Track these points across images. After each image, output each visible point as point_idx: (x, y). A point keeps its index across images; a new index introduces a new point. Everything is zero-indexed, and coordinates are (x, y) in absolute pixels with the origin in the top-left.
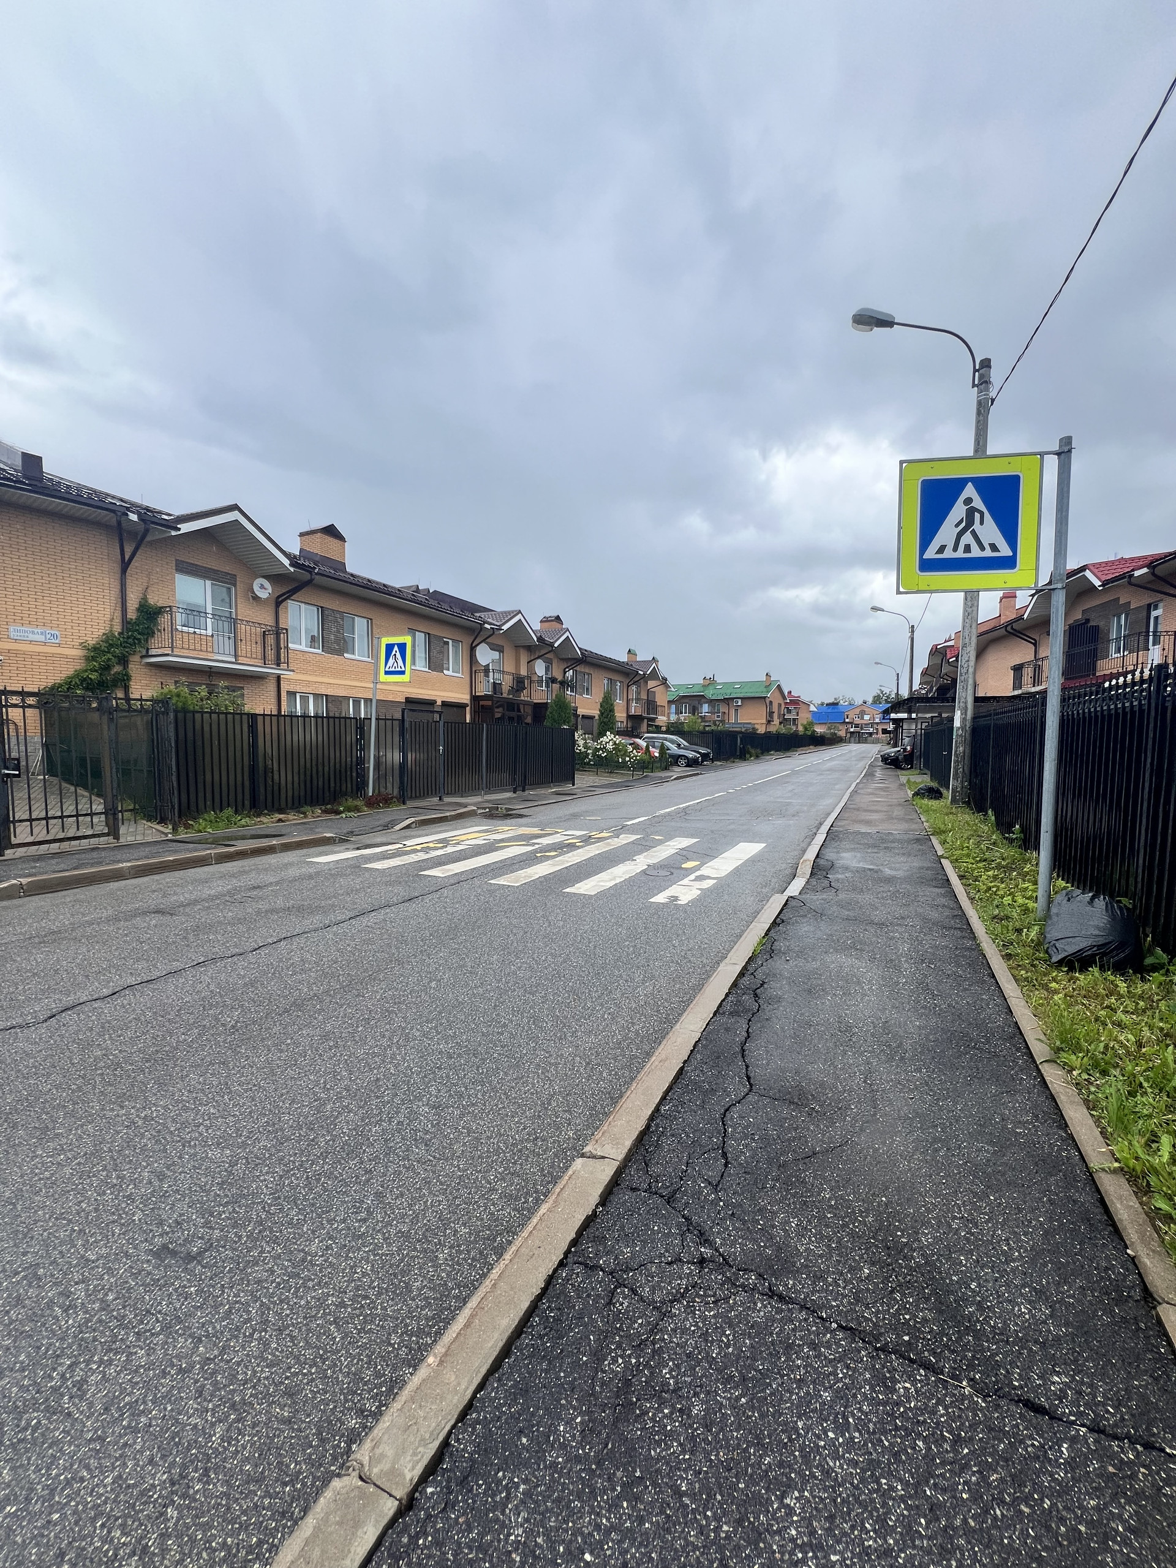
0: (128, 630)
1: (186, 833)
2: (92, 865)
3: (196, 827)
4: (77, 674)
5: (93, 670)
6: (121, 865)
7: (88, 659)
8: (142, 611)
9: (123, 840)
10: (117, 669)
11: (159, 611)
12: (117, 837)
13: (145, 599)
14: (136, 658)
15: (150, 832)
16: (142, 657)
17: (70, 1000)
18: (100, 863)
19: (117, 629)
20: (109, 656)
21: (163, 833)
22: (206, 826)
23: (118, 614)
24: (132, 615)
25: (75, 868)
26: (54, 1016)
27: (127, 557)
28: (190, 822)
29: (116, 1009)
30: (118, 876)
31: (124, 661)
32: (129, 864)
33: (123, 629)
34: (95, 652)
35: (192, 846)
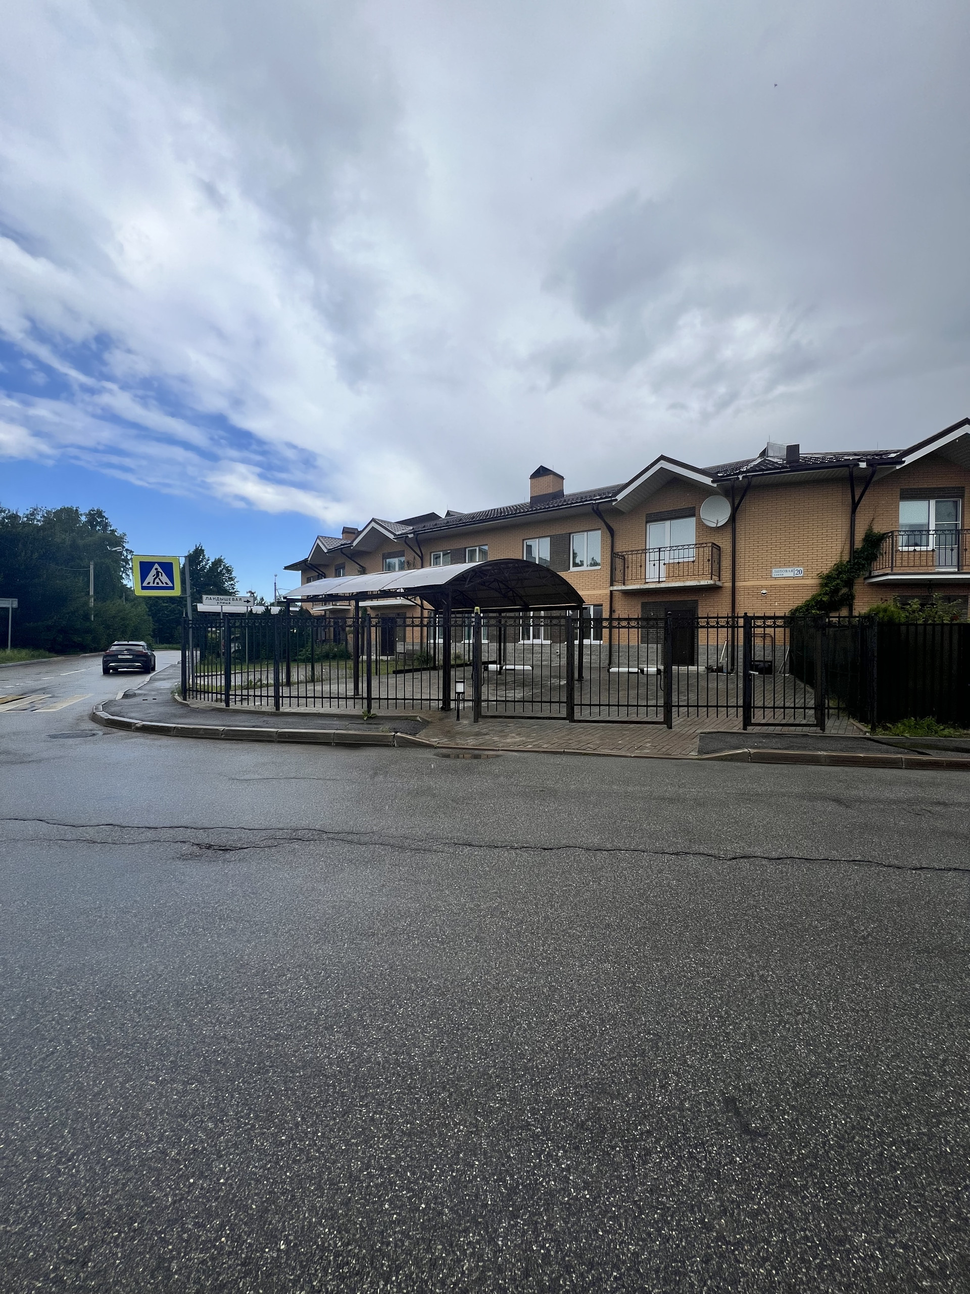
0: (855, 558)
1: (884, 734)
2: (799, 748)
3: (894, 730)
4: (814, 598)
5: (826, 594)
6: (819, 753)
7: (823, 585)
8: (867, 541)
9: (827, 732)
10: (844, 590)
11: (882, 537)
12: (823, 729)
13: (870, 529)
14: (860, 580)
15: (852, 728)
16: (865, 579)
17: (749, 851)
18: (804, 748)
19: (846, 558)
20: (839, 581)
21: (862, 730)
22: (903, 731)
23: (847, 547)
24: (858, 545)
25: (786, 749)
26: (736, 858)
27: (857, 499)
28: (889, 725)
29: (776, 872)
30: (815, 761)
31: (850, 584)
32: (825, 753)
33: (850, 559)
34: (827, 580)
35: (885, 747)
